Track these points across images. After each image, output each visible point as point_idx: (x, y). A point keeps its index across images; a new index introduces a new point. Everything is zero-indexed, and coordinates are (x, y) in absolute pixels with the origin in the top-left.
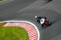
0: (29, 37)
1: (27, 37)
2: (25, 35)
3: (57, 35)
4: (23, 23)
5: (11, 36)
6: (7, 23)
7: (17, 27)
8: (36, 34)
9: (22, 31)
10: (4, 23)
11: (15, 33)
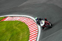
0: (30, 32)
1: (28, 32)
2: (26, 30)
3: (58, 30)
4: (24, 17)
5: (11, 30)
6: (7, 17)
7: (17, 21)
8: (37, 28)
9: (22, 26)
10: (5, 17)
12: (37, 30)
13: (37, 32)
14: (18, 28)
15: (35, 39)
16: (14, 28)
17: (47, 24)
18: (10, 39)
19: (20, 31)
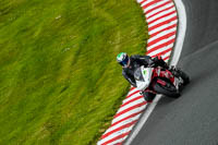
0: (150, 26)
2: (134, 19)
5: (82, 21)
8: (175, 15)
9: (122, 6)
11: (97, 10)
12: (175, 21)
13: (175, 29)
14: (106, 15)
15: (167, 51)
17: (159, 81)
18: (78, 53)
19: (116, 22)
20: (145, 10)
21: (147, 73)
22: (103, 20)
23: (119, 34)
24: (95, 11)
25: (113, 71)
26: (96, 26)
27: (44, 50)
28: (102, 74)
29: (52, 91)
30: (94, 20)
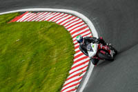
1: (70, 46)
2: (65, 42)
6: (24, 13)
10: (19, 13)
11: (42, 36)
14: (48, 39)
16: (39, 37)
17: (101, 51)
18: (30, 64)
19: (54, 43)
20: (73, 36)
21: (94, 47)
22: (46, 42)
23: (56, 50)
24: (41, 36)
25: (53, 74)
26: (41, 46)
27: (9, 61)
28: (45, 76)
29: (14, 87)
30: (40, 42)
